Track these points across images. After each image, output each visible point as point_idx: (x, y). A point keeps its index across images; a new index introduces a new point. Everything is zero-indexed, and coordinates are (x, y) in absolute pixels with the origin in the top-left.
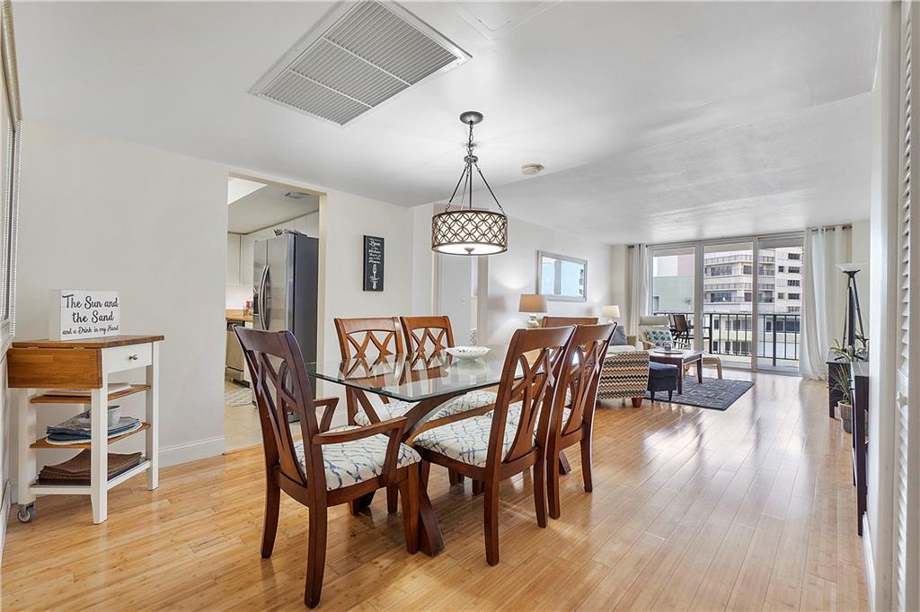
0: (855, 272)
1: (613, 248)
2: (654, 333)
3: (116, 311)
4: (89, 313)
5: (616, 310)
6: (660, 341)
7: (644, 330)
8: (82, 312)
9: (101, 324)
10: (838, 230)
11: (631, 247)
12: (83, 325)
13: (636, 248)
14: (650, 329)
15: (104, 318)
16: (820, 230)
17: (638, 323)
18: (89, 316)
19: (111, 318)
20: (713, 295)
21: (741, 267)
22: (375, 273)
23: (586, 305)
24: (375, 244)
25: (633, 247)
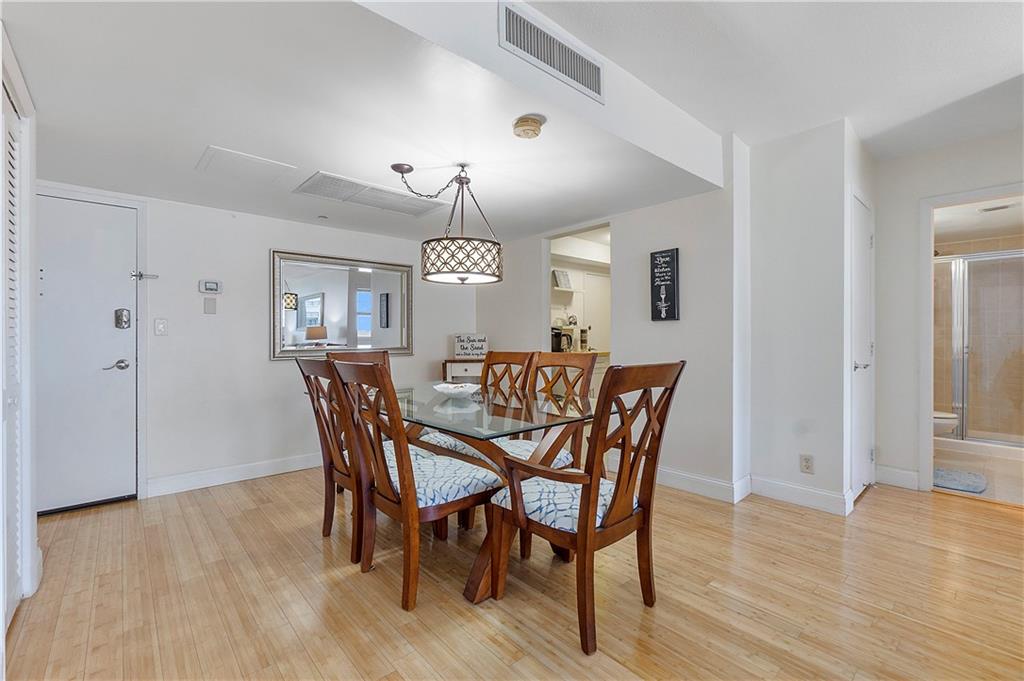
3: (485, 345)
4: (469, 346)
8: (465, 345)
9: (476, 351)
12: (466, 351)
15: (477, 348)
18: (469, 347)
19: (481, 348)
22: (663, 297)
24: (662, 260)
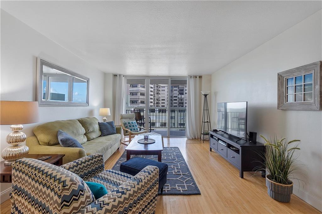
0: (207, 95)
1: (105, 75)
2: (129, 123)
5: (108, 111)
6: (132, 128)
7: (123, 122)
10: (198, 77)
11: (115, 76)
13: (118, 76)
14: (126, 121)
16: (192, 77)
17: (120, 118)
20: (132, 101)
21: (139, 93)
23: (88, 108)
25: (116, 76)
